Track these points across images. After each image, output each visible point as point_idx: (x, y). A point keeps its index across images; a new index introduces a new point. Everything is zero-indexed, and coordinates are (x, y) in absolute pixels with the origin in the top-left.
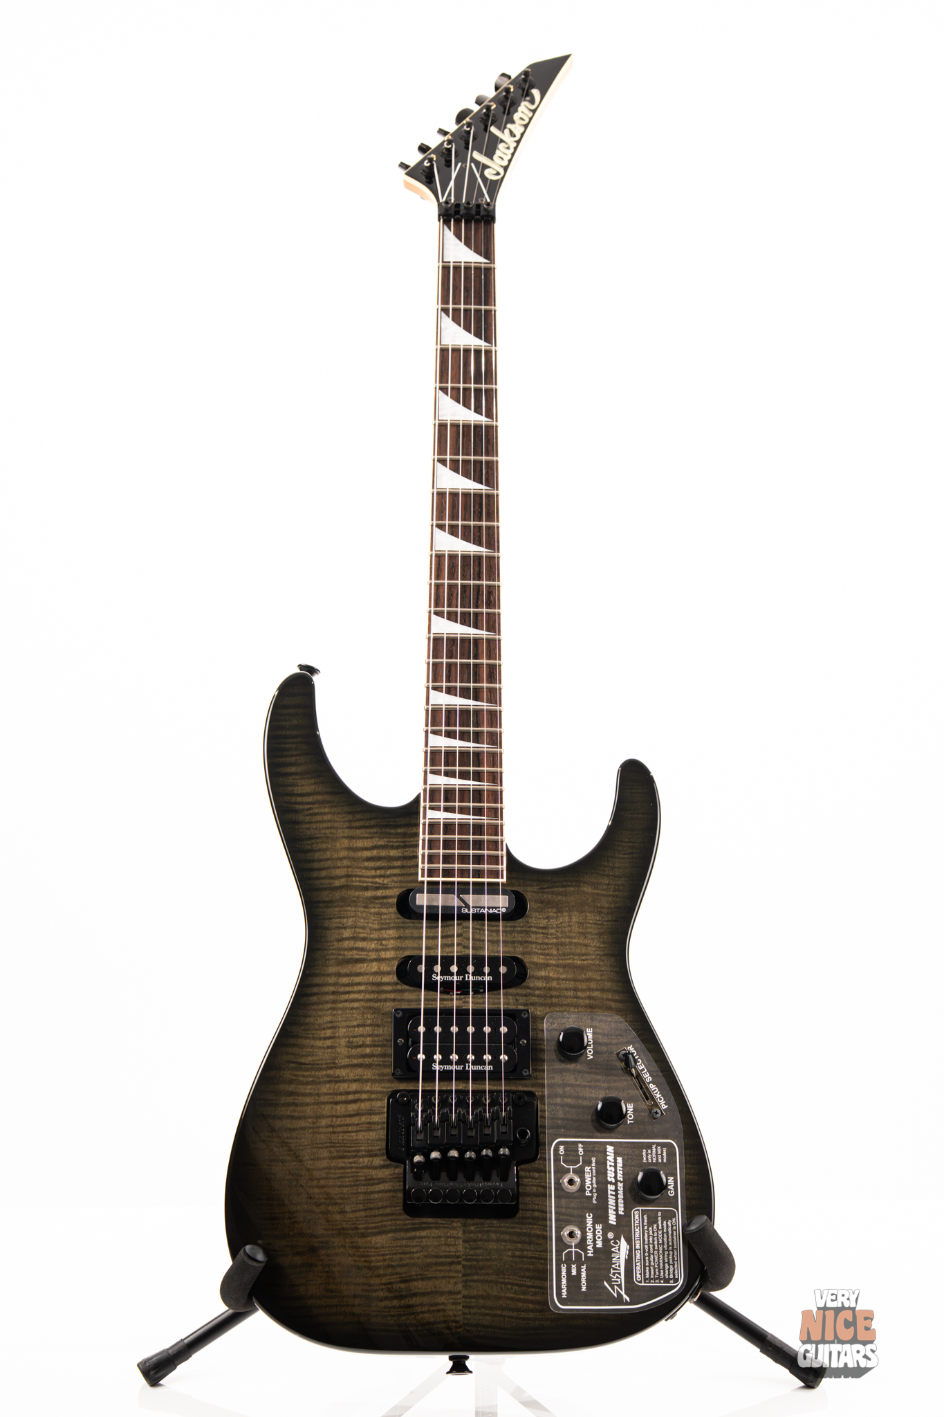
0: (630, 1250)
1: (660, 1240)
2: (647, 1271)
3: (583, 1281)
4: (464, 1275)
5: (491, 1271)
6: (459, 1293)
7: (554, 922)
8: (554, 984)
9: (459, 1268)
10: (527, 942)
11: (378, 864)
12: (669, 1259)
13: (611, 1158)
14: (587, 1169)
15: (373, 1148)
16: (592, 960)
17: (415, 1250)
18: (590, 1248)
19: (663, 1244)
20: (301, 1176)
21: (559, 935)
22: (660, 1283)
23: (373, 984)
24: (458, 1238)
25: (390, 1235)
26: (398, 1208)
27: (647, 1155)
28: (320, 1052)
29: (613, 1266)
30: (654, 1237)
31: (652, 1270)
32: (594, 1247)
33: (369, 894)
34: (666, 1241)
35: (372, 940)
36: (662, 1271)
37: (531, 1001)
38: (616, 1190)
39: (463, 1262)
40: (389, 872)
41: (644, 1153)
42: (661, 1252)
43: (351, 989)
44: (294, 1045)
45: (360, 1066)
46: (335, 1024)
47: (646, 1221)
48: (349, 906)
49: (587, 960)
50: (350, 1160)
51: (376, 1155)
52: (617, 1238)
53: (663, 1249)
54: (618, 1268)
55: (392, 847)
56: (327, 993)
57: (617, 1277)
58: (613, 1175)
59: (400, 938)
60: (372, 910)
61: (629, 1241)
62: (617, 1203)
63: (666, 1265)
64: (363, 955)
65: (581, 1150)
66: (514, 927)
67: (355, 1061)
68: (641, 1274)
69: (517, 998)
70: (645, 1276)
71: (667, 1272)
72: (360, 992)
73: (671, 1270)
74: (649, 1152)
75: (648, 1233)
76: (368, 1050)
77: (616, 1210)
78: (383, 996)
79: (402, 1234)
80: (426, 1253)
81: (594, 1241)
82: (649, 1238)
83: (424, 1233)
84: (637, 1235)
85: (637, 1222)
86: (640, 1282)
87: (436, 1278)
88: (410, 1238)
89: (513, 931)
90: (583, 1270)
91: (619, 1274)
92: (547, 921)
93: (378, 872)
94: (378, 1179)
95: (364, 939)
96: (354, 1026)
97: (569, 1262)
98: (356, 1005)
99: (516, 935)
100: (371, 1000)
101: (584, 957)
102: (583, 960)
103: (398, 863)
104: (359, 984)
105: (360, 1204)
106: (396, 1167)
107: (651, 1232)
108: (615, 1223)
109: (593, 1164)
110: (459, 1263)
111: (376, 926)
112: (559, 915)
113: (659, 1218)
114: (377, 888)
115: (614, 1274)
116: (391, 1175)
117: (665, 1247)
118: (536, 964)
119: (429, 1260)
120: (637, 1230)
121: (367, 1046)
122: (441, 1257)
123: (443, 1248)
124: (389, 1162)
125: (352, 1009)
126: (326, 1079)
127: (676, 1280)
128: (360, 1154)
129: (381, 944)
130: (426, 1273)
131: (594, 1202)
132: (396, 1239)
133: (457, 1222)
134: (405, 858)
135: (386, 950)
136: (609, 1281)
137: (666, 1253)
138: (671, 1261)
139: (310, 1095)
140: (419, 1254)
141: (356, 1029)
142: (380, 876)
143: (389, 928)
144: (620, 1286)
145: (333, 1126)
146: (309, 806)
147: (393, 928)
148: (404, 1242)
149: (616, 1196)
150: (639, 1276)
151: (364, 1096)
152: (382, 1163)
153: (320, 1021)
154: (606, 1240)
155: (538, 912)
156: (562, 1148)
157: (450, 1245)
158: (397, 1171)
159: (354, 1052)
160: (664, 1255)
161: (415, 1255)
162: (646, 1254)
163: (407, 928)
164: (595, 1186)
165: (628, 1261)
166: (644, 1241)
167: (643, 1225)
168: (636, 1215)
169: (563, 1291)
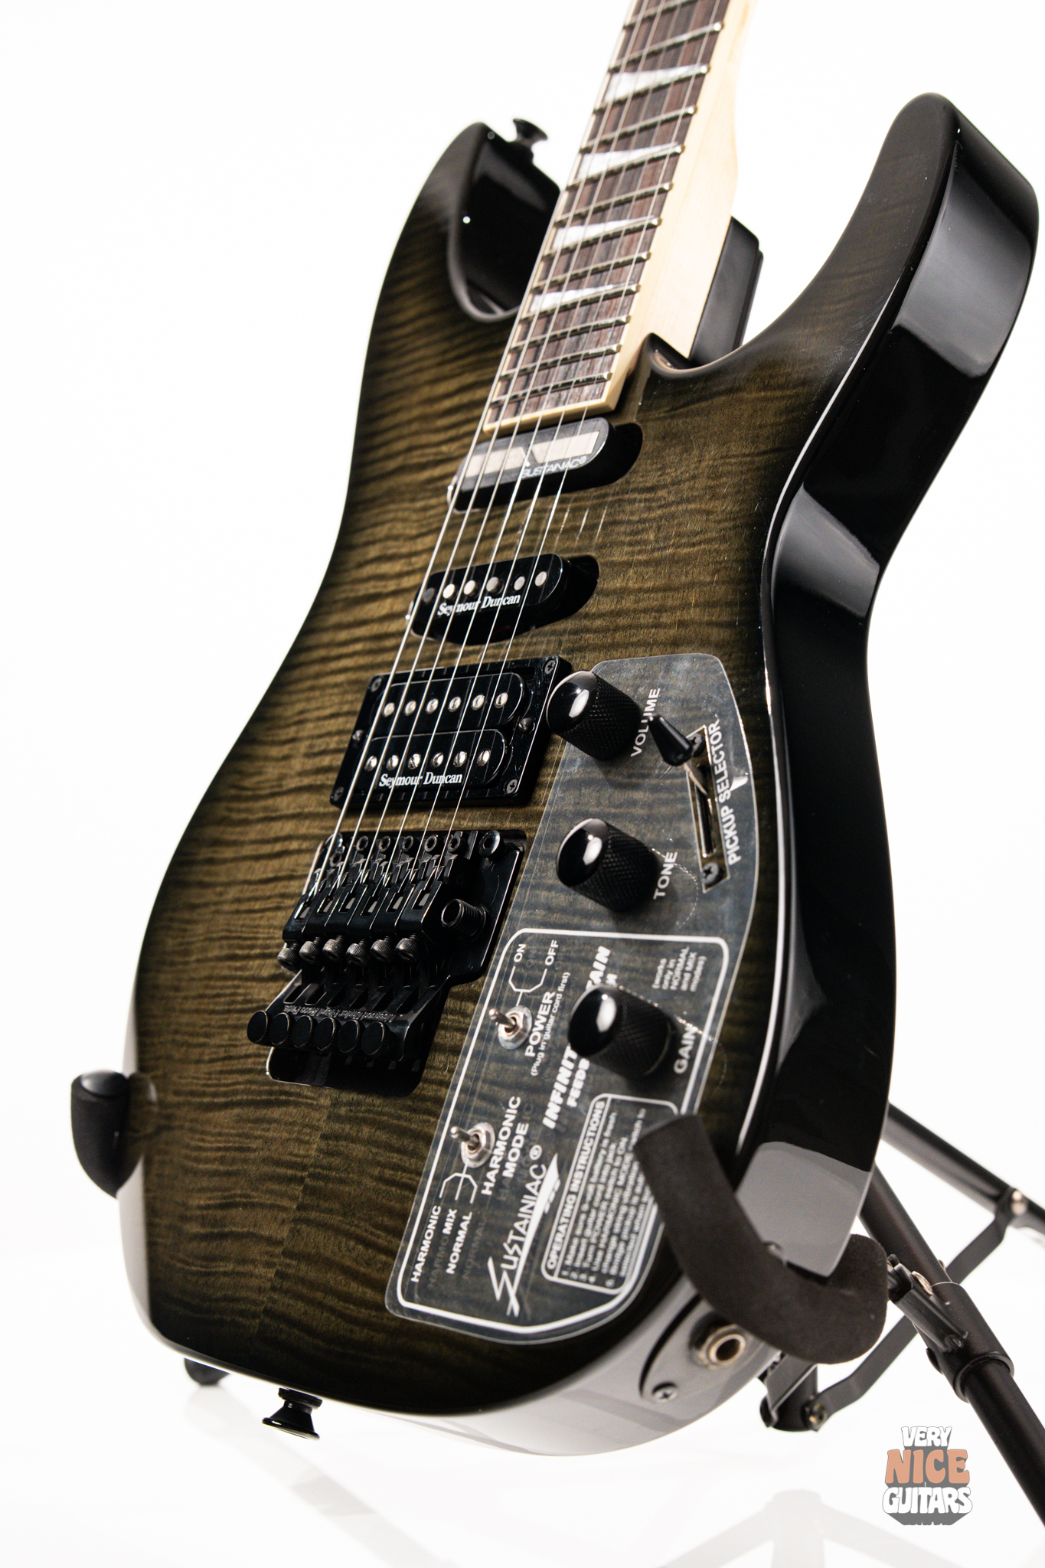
0: (559, 1193)
1: (622, 1177)
2: (573, 1248)
3: (457, 1248)
4: (300, 1207)
5: (337, 1206)
6: (279, 1243)
9: (297, 1190)
10: (613, 522)
12: (622, 1227)
13: (597, 973)
14: (547, 997)
17: (254, 1145)
18: (491, 1175)
19: (624, 1188)
22: (587, 1282)
24: (318, 1129)
27: (667, 970)
28: (270, 768)
29: (517, 1225)
30: (612, 1167)
31: (583, 1249)
32: (500, 1177)
34: (631, 1182)
36: (600, 1254)
39: (307, 1180)
41: (660, 968)
42: (614, 1206)
47: (610, 1127)
49: (701, 543)
50: (238, 964)
52: (544, 1160)
53: (621, 1199)
54: (522, 1230)
57: (516, 1254)
61: (564, 1168)
62: (572, 1078)
63: (614, 1239)
65: (552, 955)
68: (559, 1253)
70: (565, 1259)
71: (609, 1257)
73: (618, 1256)
74: (671, 965)
75: (605, 1157)
77: (566, 1095)
79: (250, 1112)
80: (267, 1154)
81: (503, 1164)
82: (602, 1169)
83: (277, 1113)
84: (582, 1158)
85: (593, 1127)
86: (551, 1272)
87: (262, 1206)
88: (256, 1121)
89: (600, 505)
90: (464, 1225)
91: (521, 1244)
92: (660, 473)
97: (449, 1203)
99: (602, 511)
107: (611, 1156)
108: (553, 1126)
109: (561, 988)
110: (302, 1181)
112: (685, 457)
113: (636, 1125)
115: (514, 1242)
117: (627, 1194)
118: (614, 565)
119: (265, 1169)
120: (587, 1147)
122: (283, 1164)
123: (292, 1147)
126: (261, 815)
127: (619, 1281)
128: (253, 952)
130: (254, 1194)
131: (534, 1072)
132: (239, 1121)
133: (326, 1094)
136: (498, 1260)
137: (624, 1209)
138: (626, 1231)
139: (234, 844)
140: (257, 1153)
144: (512, 1274)
148: (247, 1128)
150: (554, 1256)
151: (295, 845)
154: (523, 1166)
155: (651, 459)
156: (523, 948)
157: (301, 1142)
160: (616, 1215)
161: (253, 1156)
162: (587, 1205)
164: (547, 1036)
165: (547, 1219)
166: (591, 1174)
167: (602, 1138)
168: (598, 1112)
169: (419, 1267)
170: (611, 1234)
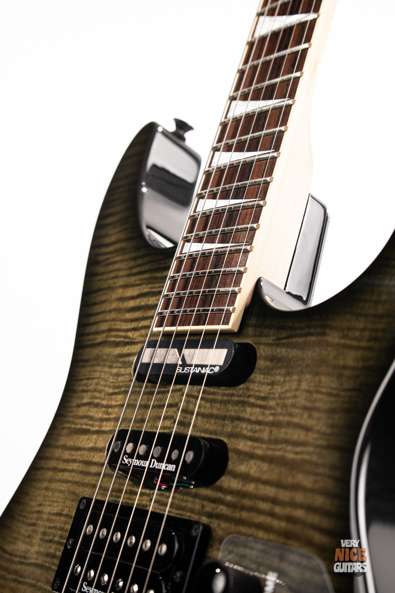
7: (278, 389)
8: (252, 487)
10: (238, 419)
16: (309, 454)
21: (279, 410)
33: (118, 351)
37: (218, 510)
40: (141, 324)
48: (99, 365)
49: (301, 453)
55: (153, 294)
60: (114, 371)
64: (89, 425)
66: (232, 395)
69: (205, 503)
89: (229, 402)
92: (270, 387)
93: (133, 325)
95: (96, 406)
99: (230, 408)
100: (75, 483)
101: (299, 449)
102: (298, 453)
111: (110, 390)
112: (288, 378)
118: (238, 452)
147: (123, 393)
155: (264, 375)
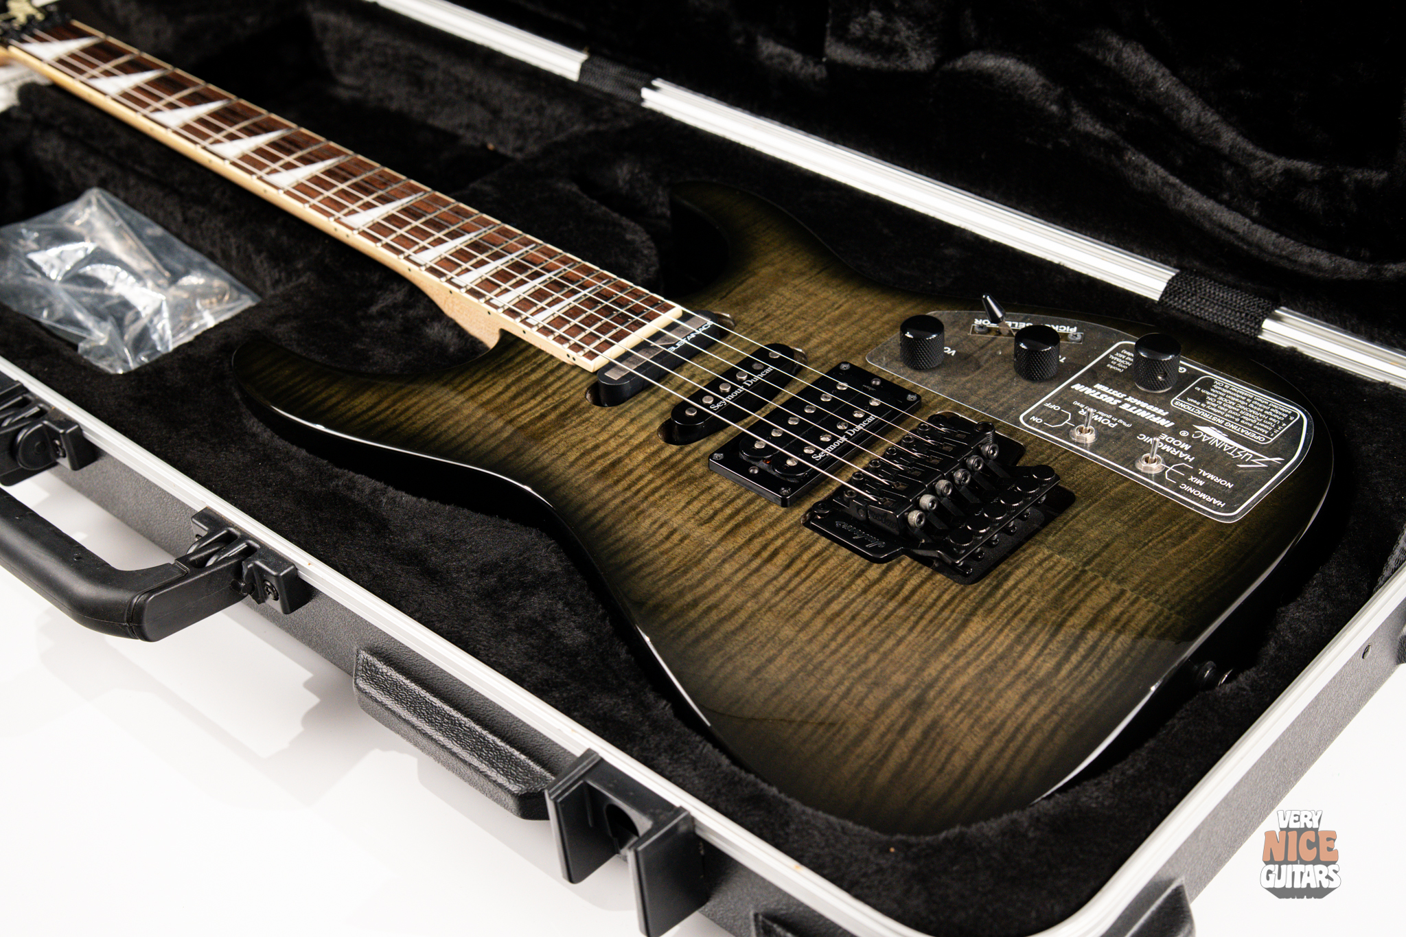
0: (1220, 428)
1: (1231, 402)
2: (1260, 428)
3: (1217, 480)
4: (1105, 575)
6: (1123, 591)
7: (770, 307)
8: (839, 340)
9: (1091, 574)
10: (766, 335)
11: (529, 394)
12: (1261, 409)
13: (1088, 391)
14: (1083, 412)
15: (852, 569)
16: (846, 302)
17: (1023, 600)
18: (1182, 455)
19: (1238, 402)
20: (809, 654)
21: (788, 310)
22: (1284, 427)
23: (657, 467)
24: (1051, 556)
25: (980, 612)
26: (954, 587)
27: (1115, 366)
28: (678, 550)
30: (1222, 405)
31: (1263, 424)
32: (1185, 451)
33: (553, 416)
34: (1236, 400)
35: (606, 441)
36: (1272, 419)
38: (1133, 405)
39: (1087, 568)
40: (550, 391)
41: (1112, 366)
42: (1246, 408)
43: (638, 486)
44: (640, 568)
45: (737, 526)
46: (662, 520)
47: (1196, 401)
48: (543, 438)
49: (842, 305)
50: (843, 596)
51: (863, 572)
52: (1193, 430)
53: (1243, 406)
55: (527, 374)
56: (617, 507)
57: (1243, 454)
58: (1112, 399)
59: (632, 421)
60: (574, 423)
61: (1207, 423)
62: (1148, 411)
63: (1266, 413)
64: (613, 457)
65: (1054, 407)
67: (728, 527)
68: (1258, 435)
70: (1263, 433)
71: (1275, 415)
72: (651, 482)
73: (1277, 411)
74: (1114, 362)
75: (1213, 406)
76: (728, 511)
77: (1157, 415)
78: (681, 467)
79: (992, 601)
80: (1040, 594)
81: (1178, 448)
82: (1220, 409)
83: (1011, 582)
84: (1206, 416)
85: (1189, 408)
86: (1268, 439)
87: (1082, 601)
88: (1003, 598)
90: (1205, 474)
91: (1239, 450)
92: (762, 311)
93: (539, 399)
94: (896, 585)
95: (596, 447)
96: (684, 507)
97: (1183, 479)
98: (662, 492)
100: (673, 478)
101: (837, 306)
102: (838, 308)
103: (551, 379)
104: (641, 477)
105: (908, 617)
106: (899, 562)
107: (1214, 404)
108: (1172, 424)
109: (1082, 406)
110: (1084, 572)
111: (596, 430)
112: (767, 300)
113: (1203, 391)
114: (555, 408)
116: (902, 572)
118: (799, 340)
119: (1050, 596)
120: (1199, 412)
121: (721, 509)
122: (1058, 583)
123: (1049, 575)
124: (885, 565)
125: (662, 497)
126: (716, 563)
127: (1294, 415)
128: (845, 583)
129: (621, 437)
130: (1065, 606)
131: (1130, 425)
132: (990, 611)
133: (1029, 547)
134: (552, 372)
135: (631, 437)
137: (1251, 406)
138: (1264, 407)
139: (717, 587)
140: (1034, 599)
141: (691, 507)
142: (545, 399)
143: (611, 423)
145: (782, 588)
146: (391, 410)
147: (616, 418)
148: (1003, 605)
149: (1139, 407)
150: (1259, 437)
151: (779, 542)
152: (880, 571)
153: (641, 531)
154: (1188, 440)
155: (744, 312)
156: (1034, 418)
157: (1052, 568)
158: (904, 563)
159: (715, 522)
161: (1032, 604)
162: (1237, 419)
163: (630, 408)
164: (1110, 416)
165: (1231, 436)
166: (1219, 414)
167: (1200, 406)
168: (1182, 405)
169: (1215, 502)
170: (1263, 413)
